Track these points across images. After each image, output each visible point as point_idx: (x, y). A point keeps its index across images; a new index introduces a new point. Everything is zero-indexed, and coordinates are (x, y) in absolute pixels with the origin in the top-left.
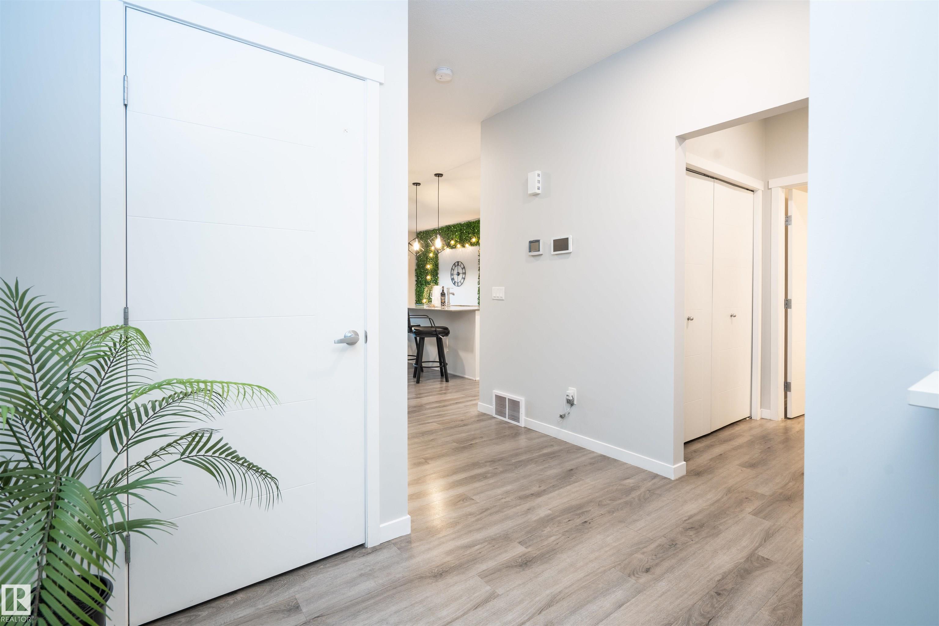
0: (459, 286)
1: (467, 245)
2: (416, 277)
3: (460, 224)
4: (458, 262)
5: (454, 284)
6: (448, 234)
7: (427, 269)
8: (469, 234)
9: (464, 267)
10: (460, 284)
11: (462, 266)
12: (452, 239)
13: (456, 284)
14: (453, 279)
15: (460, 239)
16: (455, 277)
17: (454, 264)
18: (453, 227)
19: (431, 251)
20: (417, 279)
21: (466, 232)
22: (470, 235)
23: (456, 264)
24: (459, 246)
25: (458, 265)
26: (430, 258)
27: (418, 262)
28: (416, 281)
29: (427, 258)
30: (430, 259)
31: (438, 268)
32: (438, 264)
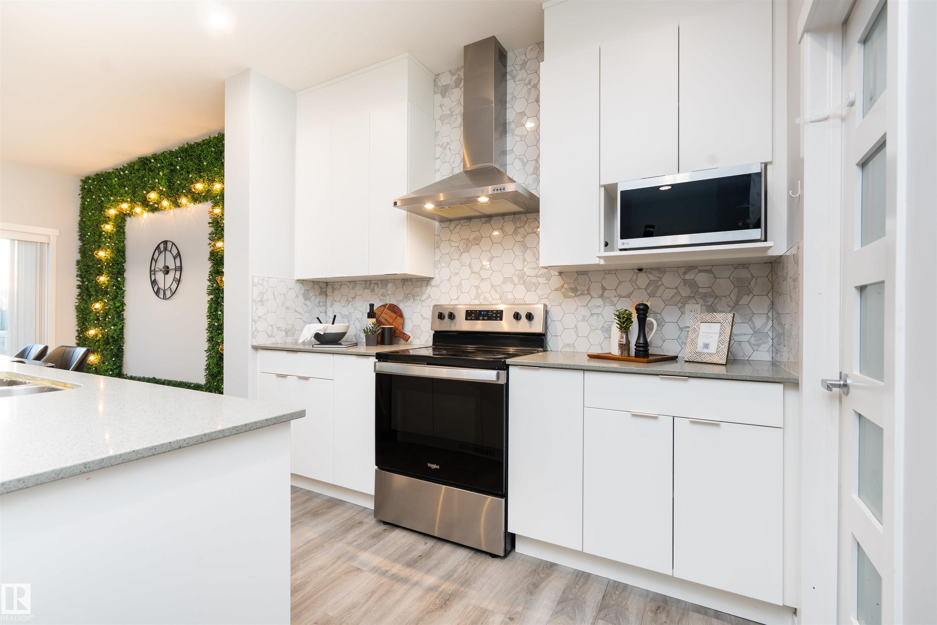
0: (166, 299)
1: (184, 200)
2: (79, 279)
3: (171, 153)
4: (165, 242)
5: (157, 293)
6: (144, 176)
7: (100, 261)
8: (188, 173)
9: (179, 254)
10: (168, 294)
11: (175, 252)
12: (153, 189)
13: (161, 295)
14: (154, 283)
15: (169, 187)
16: (160, 277)
17: (158, 247)
18: (155, 160)
19: (109, 218)
20: (80, 284)
21: (182, 168)
22: (190, 176)
23: (162, 246)
24: (165, 203)
25: (166, 249)
26: (106, 235)
27: (84, 245)
28: (79, 287)
29: (100, 235)
30: (105, 238)
31: (123, 256)
32: (124, 247)
